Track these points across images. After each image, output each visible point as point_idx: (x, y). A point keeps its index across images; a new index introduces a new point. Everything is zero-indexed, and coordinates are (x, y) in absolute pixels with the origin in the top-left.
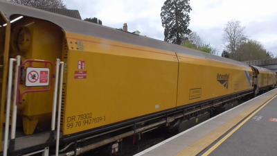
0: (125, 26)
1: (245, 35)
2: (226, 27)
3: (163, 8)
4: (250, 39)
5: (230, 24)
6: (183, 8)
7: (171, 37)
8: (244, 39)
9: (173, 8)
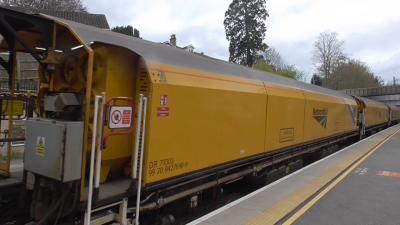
0: (173, 38)
1: (344, 52)
2: (317, 40)
3: (227, 13)
4: (351, 58)
5: (324, 36)
6: (256, 13)
7: (239, 55)
8: (343, 58)
9: (242, 13)
